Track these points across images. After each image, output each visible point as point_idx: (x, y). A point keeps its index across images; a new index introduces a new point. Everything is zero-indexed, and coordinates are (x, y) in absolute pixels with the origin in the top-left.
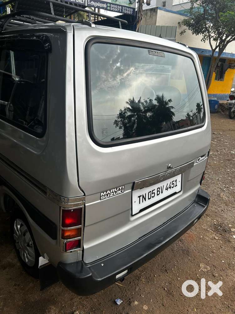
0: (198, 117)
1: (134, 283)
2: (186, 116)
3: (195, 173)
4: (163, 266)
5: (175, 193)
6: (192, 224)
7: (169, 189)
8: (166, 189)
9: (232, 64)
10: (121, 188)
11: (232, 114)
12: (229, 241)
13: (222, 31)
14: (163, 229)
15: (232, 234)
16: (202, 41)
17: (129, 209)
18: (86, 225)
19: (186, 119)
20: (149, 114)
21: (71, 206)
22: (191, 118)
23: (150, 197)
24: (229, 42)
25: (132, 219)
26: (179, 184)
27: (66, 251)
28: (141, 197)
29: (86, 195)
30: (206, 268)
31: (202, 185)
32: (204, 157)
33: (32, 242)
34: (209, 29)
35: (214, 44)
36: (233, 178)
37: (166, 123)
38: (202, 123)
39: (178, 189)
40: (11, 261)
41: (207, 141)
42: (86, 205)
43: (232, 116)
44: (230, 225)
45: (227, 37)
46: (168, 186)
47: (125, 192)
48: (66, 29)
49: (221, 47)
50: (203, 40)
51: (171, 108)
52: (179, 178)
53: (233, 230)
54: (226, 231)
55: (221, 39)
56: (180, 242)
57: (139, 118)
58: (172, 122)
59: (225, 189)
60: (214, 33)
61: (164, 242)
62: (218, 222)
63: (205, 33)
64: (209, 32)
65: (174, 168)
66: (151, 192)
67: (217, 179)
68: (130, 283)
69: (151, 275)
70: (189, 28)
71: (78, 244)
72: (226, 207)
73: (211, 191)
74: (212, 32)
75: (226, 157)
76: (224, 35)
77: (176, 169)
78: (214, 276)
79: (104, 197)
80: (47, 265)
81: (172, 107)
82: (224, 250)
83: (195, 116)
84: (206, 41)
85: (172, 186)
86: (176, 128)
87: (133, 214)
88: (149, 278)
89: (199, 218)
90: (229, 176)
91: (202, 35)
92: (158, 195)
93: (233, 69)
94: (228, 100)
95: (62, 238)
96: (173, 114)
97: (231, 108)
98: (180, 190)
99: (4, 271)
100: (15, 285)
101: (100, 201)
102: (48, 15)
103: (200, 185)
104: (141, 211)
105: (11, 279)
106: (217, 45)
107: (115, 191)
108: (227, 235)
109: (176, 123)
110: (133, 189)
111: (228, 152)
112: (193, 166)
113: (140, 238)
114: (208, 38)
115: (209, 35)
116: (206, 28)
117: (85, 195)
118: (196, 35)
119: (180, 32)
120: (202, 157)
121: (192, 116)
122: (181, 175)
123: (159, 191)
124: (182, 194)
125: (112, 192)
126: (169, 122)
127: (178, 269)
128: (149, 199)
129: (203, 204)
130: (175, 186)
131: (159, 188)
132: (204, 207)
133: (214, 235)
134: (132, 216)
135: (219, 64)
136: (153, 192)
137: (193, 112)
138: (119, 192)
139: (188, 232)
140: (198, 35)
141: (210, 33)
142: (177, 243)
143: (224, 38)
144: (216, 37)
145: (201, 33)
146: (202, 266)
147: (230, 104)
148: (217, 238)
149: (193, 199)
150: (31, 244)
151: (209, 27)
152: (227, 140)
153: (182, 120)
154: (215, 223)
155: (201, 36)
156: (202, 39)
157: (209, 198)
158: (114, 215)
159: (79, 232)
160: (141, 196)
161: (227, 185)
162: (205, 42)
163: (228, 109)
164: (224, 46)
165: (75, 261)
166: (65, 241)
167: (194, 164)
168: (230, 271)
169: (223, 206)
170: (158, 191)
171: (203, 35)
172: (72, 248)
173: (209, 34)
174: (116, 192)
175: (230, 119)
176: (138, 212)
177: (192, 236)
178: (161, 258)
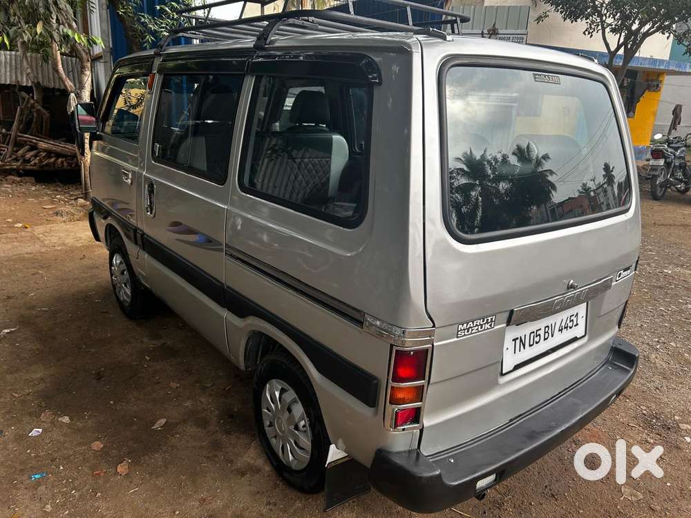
0: (609, 192)
1: (492, 513)
2: (579, 190)
3: (611, 302)
4: (546, 487)
5: (575, 339)
6: (605, 404)
7: (564, 331)
8: (559, 330)
9: (652, 81)
10: (490, 318)
11: (659, 189)
12: (678, 448)
13: (631, 12)
14: (552, 407)
15: (683, 433)
16: (584, 33)
17: (498, 362)
18: (431, 382)
19: (579, 196)
20: (503, 186)
21: (411, 344)
22: (592, 194)
23: (531, 343)
24: (647, 34)
25: (503, 380)
26: (582, 322)
27: (396, 426)
28: (518, 341)
29: (436, 326)
30: (635, 496)
31: (623, 328)
32: (629, 271)
33: (305, 421)
34: (602, 10)
35: (613, 40)
36: (674, 324)
37: (538, 207)
38: (624, 204)
39: (579, 331)
40: (252, 462)
41: (633, 242)
42: (435, 344)
43: (659, 194)
44: (677, 418)
45: (642, 24)
46: (563, 324)
47: (495, 328)
48: (411, 48)
49: (629, 46)
50: (589, 32)
51: (548, 174)
52: (581, 309)
53: (684, 426)
54: (669, 428)
55: (629, 29)
56: (573, 445)
57: (486, 193)
58: (549, 205)
59: (658, 347)
60: (612, 16)
61: (559, 431)
62: (651, 410)
63: (591, 18)
64: (600, 15)
65: (581, 288)
66: (534, 332)
67: (639, 325)
68: (485, 513)
69: (523, 501)
70: (556, 8)
71: (415, 416)
72: (665, 383)
73: (637, 344)
74: (608, 15)
75: (654, 281)
76: (636, 21)
77: (582, 291)
78: (651, 509)
79: (463, 334)
80: (339, 462)
81: (551, 172)
82: (669, 464)
83: (600, 190)
84: (594, 33)
85: (570, 324)
86: (558, 217)
87: (504, 372)
88: (519, 506)
89: (619, 393)
90: (664, 321)
91: (584, 21)
92: (545, 339)
93: (654, 91)
94: (648, 160)
95: (390, 403)
96: (554, 187)
97: (655, 177)
98: (583, 334)
99: (243, 479)
100: (269, 503)
101: (456, 339)
102: (344, 15)
103: (619, 328)
104: (517, 367)
105: (258, 492)
106: (620, 42)
107: (480, 325)
108: (673, 436)
109: (558, 207)
110: (508, 323)
111: (658, 270)
112: (610, 287)
113: (511, 420)
114: (600, 27)
115: (603, 22)
116: (595, 7)
117: (434, 326)
118: (572, 22)
119: (537, 16)
120: (625, 270)
121: (594, 190)
122: (586, 303)
123: (547, 332)
124: (587, 343)
125: (477, 325)
126: (543, 205)
127: (578, 494)
128: (530, 346)
129: (625, 367)
130: (575, 326)
131: (548, 327)
132: (628, 371)
133: (644, 436)
134: (502, 375)
135: (625, 82)
136: (538, 333)
137: (597, 183)
138: (487, 326)
139: (589, 426)
140: (576, 21)
141: (604, 18)
142: (569, 446)
143: (635, 27)
144: (616, 25)
145: (583, 17)
146: (625, 492)
147: (655, 167)
148: (652, 441)
149: (605, 356)
150: (304, 426)
151: (602, 6)
152: (652, 246)
153: (570, 198)
154: (644, 412)
155: (582, 24)
156: (586, 30)
157: (637, 355)
158: (476, 368)
159: (419, 393)
160: (518, 338)
161: (663, 339)
162: (592, 36)
163: (647, 179)
164: (637, 45)
165: (407, 448)
166: (397, 408)
167: (613, 284)
168: (685, 502)
169: (657, 380)
170: (545, 333)
171: (588, 20)
172: (404, 423)
173: (601, 19)
174: (482, 325)
175: (655, 202)
176: (511, 369)
177: (599, 435)
178: (539, 473)
